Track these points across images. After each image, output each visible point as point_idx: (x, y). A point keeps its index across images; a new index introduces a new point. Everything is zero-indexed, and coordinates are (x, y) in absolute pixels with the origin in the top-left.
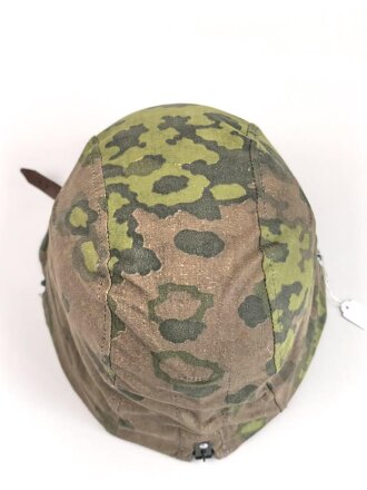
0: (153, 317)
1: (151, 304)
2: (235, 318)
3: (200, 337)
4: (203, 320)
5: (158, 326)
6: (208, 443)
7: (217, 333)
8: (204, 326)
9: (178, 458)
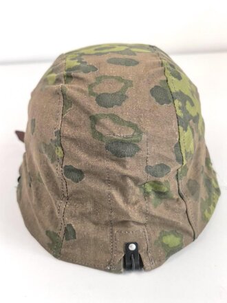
0: (91, 93)
1: (91, 86)
2: (148, 95)
3: (124, 104)
4: (126, 94)
5: (94, 98)
6: (136, 244)
7: (136, 102)
8: (126, 97)
9: (110, 271)
